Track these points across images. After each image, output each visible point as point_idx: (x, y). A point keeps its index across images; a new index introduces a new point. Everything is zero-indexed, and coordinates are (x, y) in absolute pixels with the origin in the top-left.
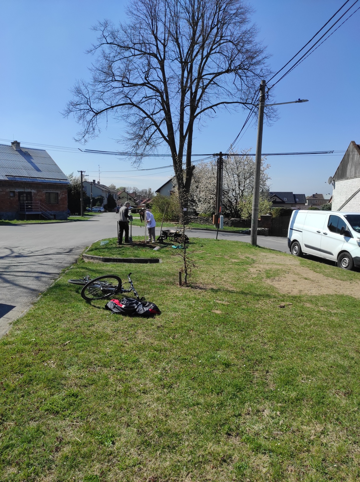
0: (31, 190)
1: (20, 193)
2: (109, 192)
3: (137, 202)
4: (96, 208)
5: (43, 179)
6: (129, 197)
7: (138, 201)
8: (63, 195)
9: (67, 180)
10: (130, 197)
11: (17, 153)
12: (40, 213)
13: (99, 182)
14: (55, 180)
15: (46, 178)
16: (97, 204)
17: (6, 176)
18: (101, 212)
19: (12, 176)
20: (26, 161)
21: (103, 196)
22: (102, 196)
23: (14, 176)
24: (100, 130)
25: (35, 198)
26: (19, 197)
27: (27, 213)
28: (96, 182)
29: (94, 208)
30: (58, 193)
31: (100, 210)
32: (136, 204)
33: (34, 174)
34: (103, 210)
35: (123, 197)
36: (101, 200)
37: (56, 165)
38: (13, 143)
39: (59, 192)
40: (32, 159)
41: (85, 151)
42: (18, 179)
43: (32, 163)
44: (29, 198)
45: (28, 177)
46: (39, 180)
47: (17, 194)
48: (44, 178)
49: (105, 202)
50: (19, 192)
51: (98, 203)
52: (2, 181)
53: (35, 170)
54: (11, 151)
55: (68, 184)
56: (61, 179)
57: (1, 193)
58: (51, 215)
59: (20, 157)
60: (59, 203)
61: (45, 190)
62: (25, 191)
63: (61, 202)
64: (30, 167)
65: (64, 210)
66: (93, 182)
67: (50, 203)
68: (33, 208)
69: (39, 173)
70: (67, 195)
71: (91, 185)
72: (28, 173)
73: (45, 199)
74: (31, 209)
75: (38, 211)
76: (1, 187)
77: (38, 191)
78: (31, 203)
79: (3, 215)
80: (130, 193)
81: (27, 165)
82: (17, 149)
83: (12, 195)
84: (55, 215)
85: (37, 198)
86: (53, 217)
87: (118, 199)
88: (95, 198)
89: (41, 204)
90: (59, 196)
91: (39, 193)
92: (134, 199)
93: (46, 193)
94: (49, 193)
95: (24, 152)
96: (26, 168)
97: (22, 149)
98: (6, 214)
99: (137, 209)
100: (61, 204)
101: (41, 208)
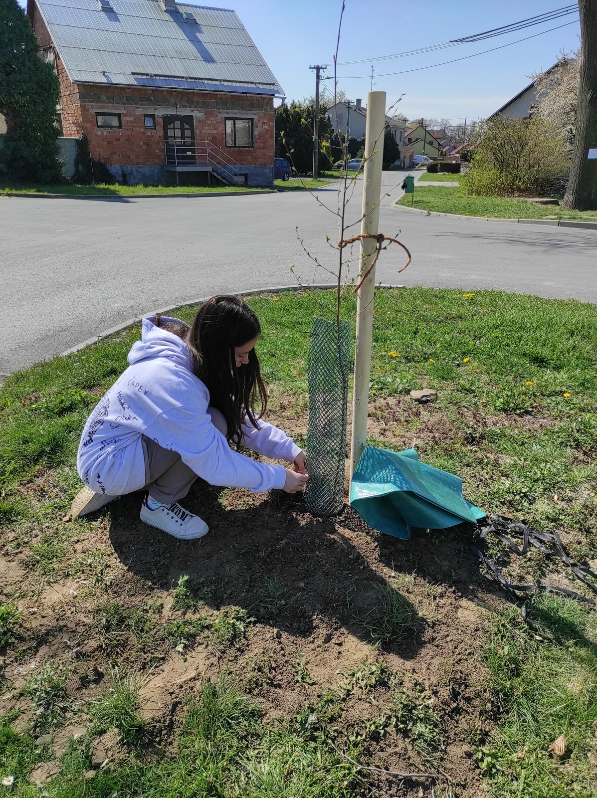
0: (192, 111)
1: (168, 120)
2: (387, 126)
4: (356, 161)
5: (218, 83)
6: (429, 138)
8: (264, 123)
9: (273, 84)
11: (167, 17)
12: (209, 169)
14: (246, 85)
15: (224, 81)
16: (359, 153)
17: (133, 74)
19: (147, 75)
20: (186, 38)
23: (151, 76)
25: (201, 132)
26: (165, 129)
27: (179, 169)
29: (352, 162)
30: (252, 120)
32: (442, 154)
33: (201, 69)
35: (417, 139)
39: (255, 117)
40: (200, 31)
42: (160, 83)
43: (196, 42)
44: (188, 133)
45: (183, 77)
46: (208, 86)
47: (161, 120)
50: (165, 117)
52: (125, 89)
53: (203, 58)
54: (155, 13)
55: (276, 95)
56: (259, 83)
57: (124, 119)
58: (235, 175)
59: (173, 27)
60: (255, 145)
61: (224, 113)
62: (178, 114)
63: (260, 142)
64: (192, 53)
65: (265, 164)
66: (355, 104)
67: (235, 146)
68: (197, 157)
69: (210, 66)
70: (273, 124)
71: (349, 107)
72: (185, 68)
73: (223, 134)
74: (191, 161)
75: (205, 164)
76: (123, 103)
77: (208, 115)
78: (193, 144)
79: (131, 173)
80: (434, 132)
81: (186, 48)
82: (169, 8)
83: (149, 123)
84: (246, 175)
85: (205, 131)
86: (241, 179)
87: (405, 143)
88: (356, 140)
89: (211, 148)
90: (254, 129)
91: (211, 119)
92: (439, 143)
93: (226, 119)
94: (234, 119)
95: (185, 16)
96: (181, 56)
97: (178, 7)
98: (137, 170)
99: (441, 163)
100: (259, 148)
101: (213, 157)
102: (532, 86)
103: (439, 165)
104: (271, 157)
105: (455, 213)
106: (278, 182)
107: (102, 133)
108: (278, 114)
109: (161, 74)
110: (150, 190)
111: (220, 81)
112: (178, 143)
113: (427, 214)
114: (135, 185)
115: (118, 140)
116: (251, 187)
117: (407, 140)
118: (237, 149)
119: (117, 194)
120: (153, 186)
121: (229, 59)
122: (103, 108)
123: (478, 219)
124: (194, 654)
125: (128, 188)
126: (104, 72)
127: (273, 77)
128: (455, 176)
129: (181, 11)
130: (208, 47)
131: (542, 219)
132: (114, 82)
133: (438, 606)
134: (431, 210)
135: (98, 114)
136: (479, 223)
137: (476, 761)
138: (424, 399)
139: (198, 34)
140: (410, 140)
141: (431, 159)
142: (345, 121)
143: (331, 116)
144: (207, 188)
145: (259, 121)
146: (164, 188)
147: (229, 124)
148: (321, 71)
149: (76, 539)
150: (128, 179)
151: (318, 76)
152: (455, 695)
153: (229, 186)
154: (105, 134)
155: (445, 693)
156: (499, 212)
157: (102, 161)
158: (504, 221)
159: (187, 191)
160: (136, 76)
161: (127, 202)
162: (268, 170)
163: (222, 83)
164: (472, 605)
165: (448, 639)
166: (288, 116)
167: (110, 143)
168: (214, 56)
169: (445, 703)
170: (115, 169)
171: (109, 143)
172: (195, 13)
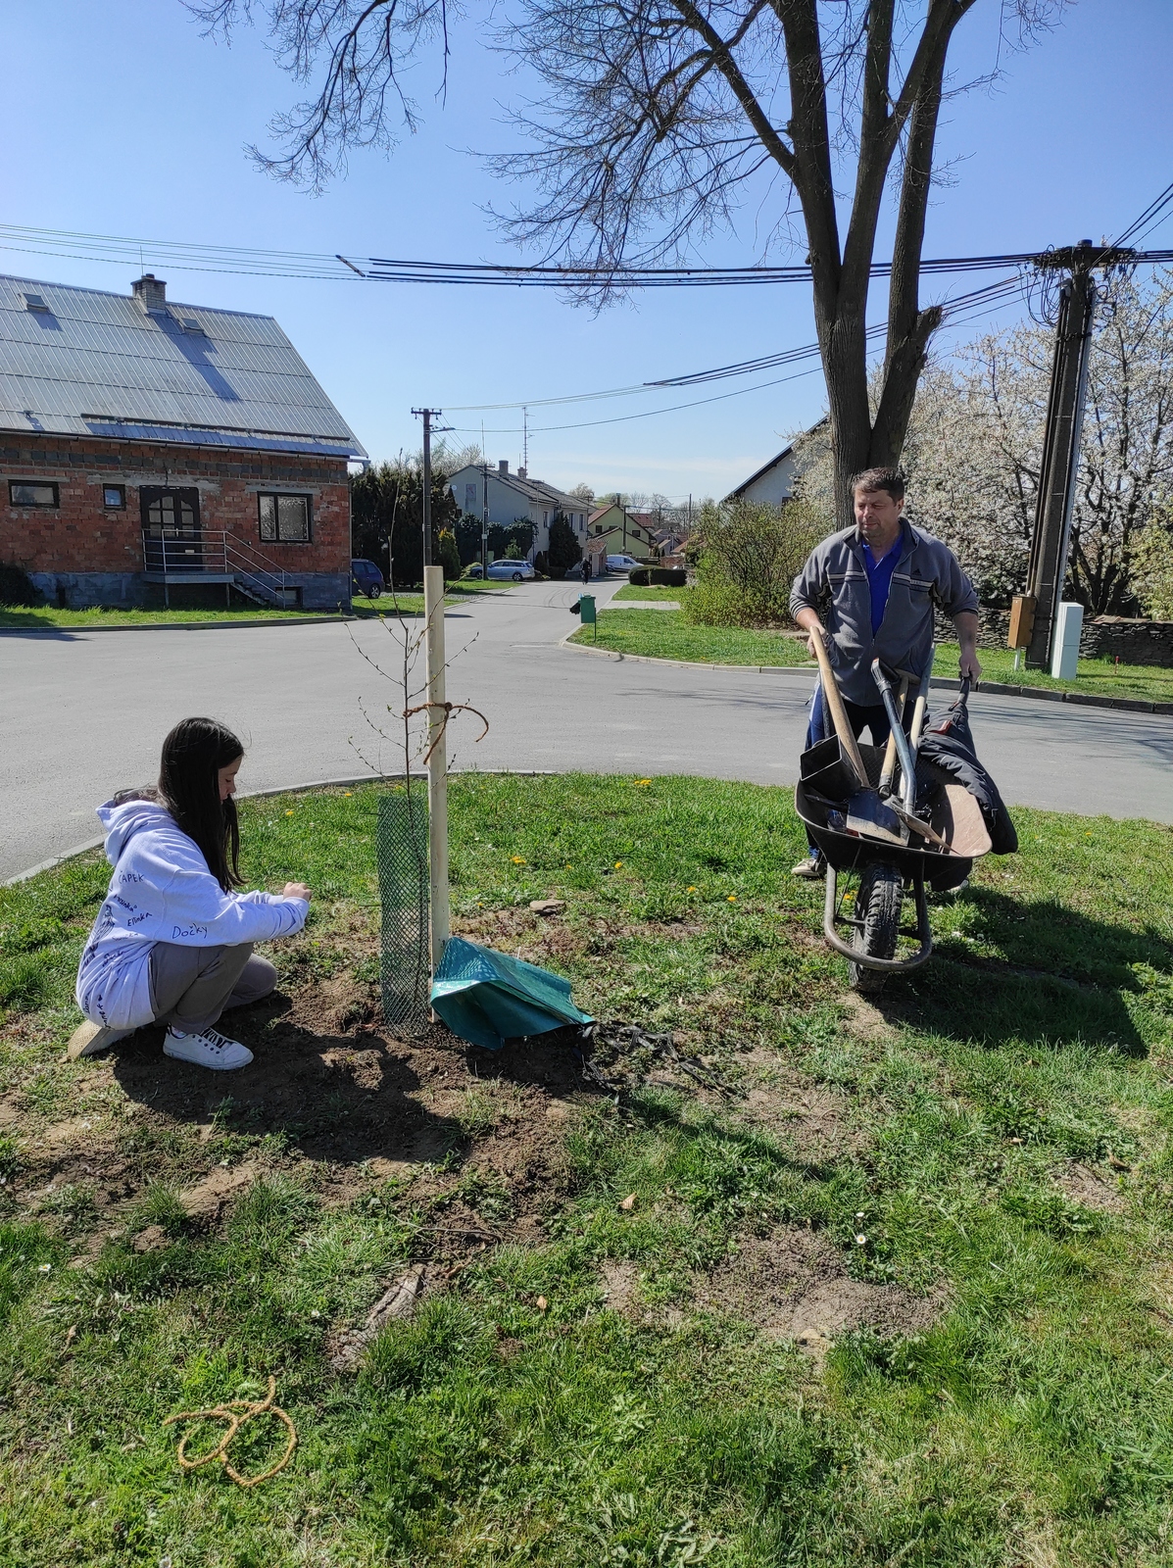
0: (196, 480)
1: (149, 495)
2: (557, 506)
3: (660, 546)
4: (505, 564)
5: (245, 435)
6: (632, 526)
7: (666, 541)
8: (331, 503)
9: (348, 439)
10: (637, 528)
11: (150, 324)
12: (229, 579)
13: (523, 471)
14: (296, 439)
15: (256, 431)
16: (509, 550)
17: (84, 416)
18: (522, 579)
19: (111, 418)
20: (185, 360)
21: (533, 520)
22: (528, 522)
23: (119, 420)
24: (415, 112)
25: (212, 515)
26: (144, 511)
27: (170, 579)
28: (513, 470)
29: (497, 565)
30: (309, 496)
31: (517, 573)
32: (657, 552)
33: (211, 412)
34: (528, 572)
35: (611, 528)
36: (524, 535)
37: (310, 376)
38: (138, 286)
39: (315, 492)
40: (211, 349)
41: (374, 275)
42: (135, 432)
43: (204, 366)
44: (187, 517)
45: (179, 424)
46: (227, 439)
47: (136, 495)
48: (249, 431)
49: (541, 542)
50: (143, 490)
51: (513, 548)
52: (69, 440)
53: (217, 393)
54: (127, 317)
55: (352, 457)
56: (321, 437)
57: (63, 492)
58: (278, 589)
59: (162, 340)
60: (316, 539)
61: (257, 483)
62: (169, 484)
63: (324, 534)
64: (197, 384)
65: (335, 570)
66: (497, 468)
67: (278, 540)
68: (204, 559)
69: (230, 406)
70: (348, 504)
71: (486, 475)
72: (183, 409)
73: (255, 520)
74: (195, 564)
75: (222, 571)
76: (62, 465)
77: (227, 487)
78: (197, 537)
79: (76, 586)
80: (640, 516)
81: (185, 376)
82: (152, 310)
83: (113, 500)
84: (298, 590)
85: (221, 515)
86: (291, 596)
87: (589, 533)
88: (501, 529)
89: (231, 542)
90: (314, 511)
91: (231, 493)
92: (650, 535)
93: (260, 494)
94: (275, 496)
95: (183, 324)
96: (175, 388)
97: (172, 309)
98: (87, 581)
99: (652, 570)
100: (323, 543)
101: (234, 559)
102: (788, 452)
103: (649, 574)
104: (344, 558)
105: (664, 657)
106: (358, 601)
107: (20, 515)
108: (358, 485)
109: (138, 417)
110: (115, 617)
111: (250, 431)
112: (168, 535)
113: (618, 658)
114: (85, 607)
115: (51, 528)
116: (309, 610)
117: (593, 530)
118: (281, 545)
119: (49, 625)
120: (121, 609)
121: (265, 396)
122: (22, 472)
123: (699, 667)
124: (241, 1168)
125: (69, 613)
126: (28, 413)
127: (345, 427)
128: (677, 590)
129: (176, 316)
130: (226, 374)
131: (797, 666)
132: (47, 430)
133: (524, 1106)
134: (625, 652)
135: (12, 483)
136: (699, 672)
137: (547, 1228)
138: (547, 910)
139: (207, 354)
140: (599, 529)
141: (638, 561)
142: (480, 496)
143: (454, 488)
144: (225, 614)
145: (321, 498)
146: (141, 613)
147: (266, 503)
148: (432, 418)
149: (80, 1078)
150: (68, 597)
151: (427, 426)
152: (531, 1176)
153: (266, 608)
154: (25, 517)
155: (519, 1175)
156: (733, 654)
157: (18, 564)
158: (738, 670)
159: (187, 617)
160: (90, 420)
161: (72, 639)
162: (339, 582)
163: (253, 435)
164: (562, 1103)
165: (531, 1133)
166: (376, 488)
167: (34, 533)
168: (237, 391)
169: (520, 1183)
170: (43, 578)
171: (31, 532)
172: (202, 320)
